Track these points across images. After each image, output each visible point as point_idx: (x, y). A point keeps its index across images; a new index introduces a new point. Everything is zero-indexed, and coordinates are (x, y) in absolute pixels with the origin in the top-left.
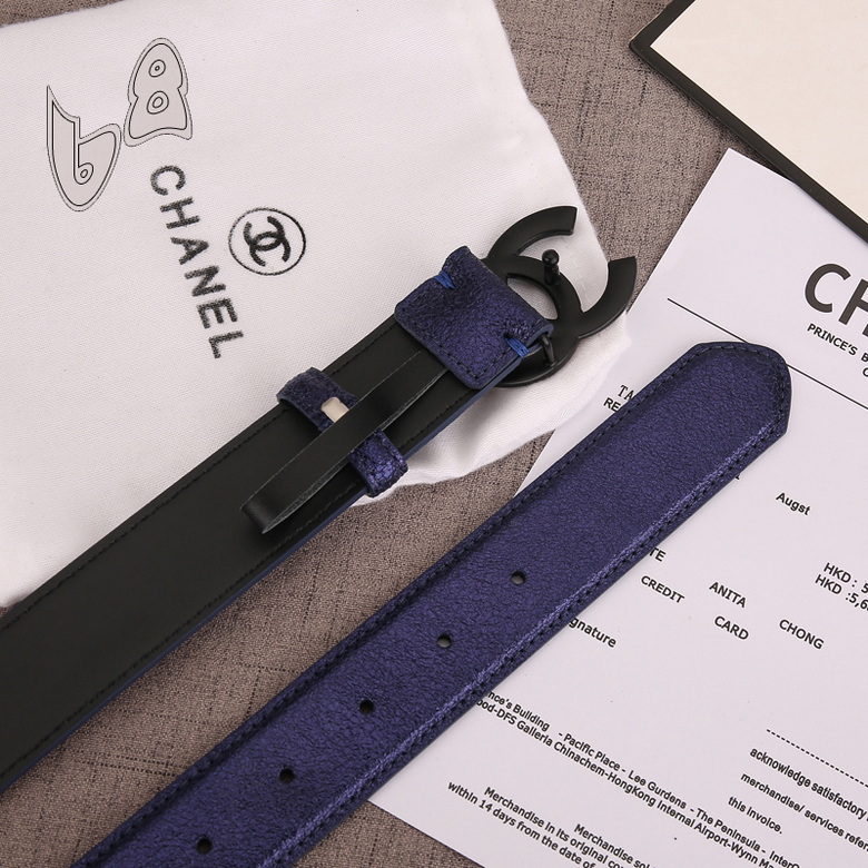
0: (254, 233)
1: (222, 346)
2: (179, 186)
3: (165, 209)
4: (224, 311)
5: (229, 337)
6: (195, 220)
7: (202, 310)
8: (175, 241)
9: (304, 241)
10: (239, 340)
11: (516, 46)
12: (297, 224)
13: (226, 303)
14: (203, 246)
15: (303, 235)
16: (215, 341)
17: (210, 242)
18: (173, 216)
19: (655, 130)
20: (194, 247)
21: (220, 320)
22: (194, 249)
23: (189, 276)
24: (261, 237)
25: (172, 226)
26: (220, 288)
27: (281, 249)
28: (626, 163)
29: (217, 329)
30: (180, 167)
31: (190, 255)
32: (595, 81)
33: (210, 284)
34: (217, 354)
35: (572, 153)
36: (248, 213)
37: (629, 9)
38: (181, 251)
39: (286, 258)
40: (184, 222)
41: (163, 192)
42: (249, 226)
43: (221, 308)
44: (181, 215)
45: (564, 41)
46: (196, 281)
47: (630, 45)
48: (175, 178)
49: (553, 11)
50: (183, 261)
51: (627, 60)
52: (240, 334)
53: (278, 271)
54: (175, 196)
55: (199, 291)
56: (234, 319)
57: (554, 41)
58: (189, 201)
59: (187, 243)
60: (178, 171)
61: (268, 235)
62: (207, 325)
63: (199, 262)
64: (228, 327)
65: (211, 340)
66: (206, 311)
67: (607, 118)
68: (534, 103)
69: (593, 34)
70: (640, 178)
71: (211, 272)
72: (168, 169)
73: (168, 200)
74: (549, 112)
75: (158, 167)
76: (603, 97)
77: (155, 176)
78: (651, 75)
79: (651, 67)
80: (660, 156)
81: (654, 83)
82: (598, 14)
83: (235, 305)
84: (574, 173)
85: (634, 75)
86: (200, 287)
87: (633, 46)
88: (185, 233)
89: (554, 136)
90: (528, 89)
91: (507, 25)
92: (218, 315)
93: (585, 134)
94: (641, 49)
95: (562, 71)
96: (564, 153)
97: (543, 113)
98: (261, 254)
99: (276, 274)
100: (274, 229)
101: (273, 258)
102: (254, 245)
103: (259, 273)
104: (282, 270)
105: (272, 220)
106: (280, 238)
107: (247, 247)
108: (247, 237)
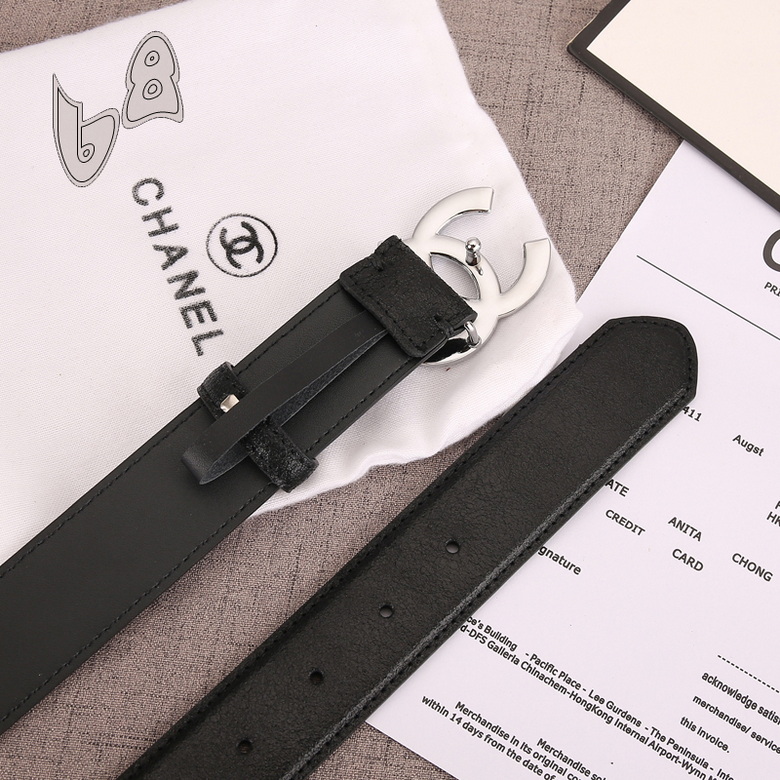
0: (229, 238)
1: (205, 344)
2: (159, 197)
3: (146, 218)
4: (204, 312)
5: (210, 335)
6: (174, 228)
7: (184, 311)
8: (157, 248)
9: (276, 243)
10: (219, 337)
11: (463, 53)
12: (269, 228)
13: (206, 304)
14: (183, 252)
15: (275, 238)
16: (197, 340)
17: (189, 248)
18: (154, 225)
19: (594, 126)
20: (174, 253)
21: (201, 320)
22: (174, 255)
23: (171, 281)
24: (236, 241)
25: (154, 234)
26: (200, 291)
27: (255, 252)
28: (569, 158)
29: (199, 329)
30: (159, 179)
31: (172, 261)
32: (537, 83)
33: (191, 288)
34: (200, 352)
35: (519, 151)
36: (223, 219)
37: (566, 15)
38: (163, 257)
39: (259, 260)
40: (165, 230)
41: (144, 203)
42: (224, 231)
43: (202, 309)
44: (162, 224)
45: (507, 47)
46: (178, 285)
47: (568, 50)
48: (154, 189)
49: (496, 20)
50: (165, 267)
51: (569, 64)
52: (220, 332)
53: (253, 272)
54: (155, 206)
55: (181, 294)
56: (214, 319)
57: (498, 47)
58: (168, 211)
59: (168, 250)
60: (157, 183)
61: (242, 239)
62: (189, 325)
63: (181, 267)
64: (209, 326)
65: (193, 339)
66: (188, 313)
67: (550, 117)
68: (482, 105)
69: (533, 39)
70: (583, 171)
71: (191, 276)
72: (148, 181)
73: (149, 210)
74: (496, 113)
75: (138, 180)
76: (545, 97)
77: (136, 188)
78: (588, 75)
79: (588, 68)
80: (600, 150)
81: (591, 82)
82: (537, 21)
83: (214, 306)
84: (522, 169)
85: (573, 77)
86: (181, 290)
87: (570, 49)
88: (165, 240)
89: (502, 135)
90: (476, 93)
91: (454, 34)
92: (199, 316)
93: (530, 133)
94: (579, 51)
95: (506, 75)
96: (512, 151)
97: (491, 114)
98: (236, 258)
99: (251, 275)
100: (247, 233)
101: (248, 260)
102: (230, 250)
103: (236, 276)
104: (256, 271)
105: (245, 225)
106: (253, 241)
107: (224, 252)
108: (223, 242)
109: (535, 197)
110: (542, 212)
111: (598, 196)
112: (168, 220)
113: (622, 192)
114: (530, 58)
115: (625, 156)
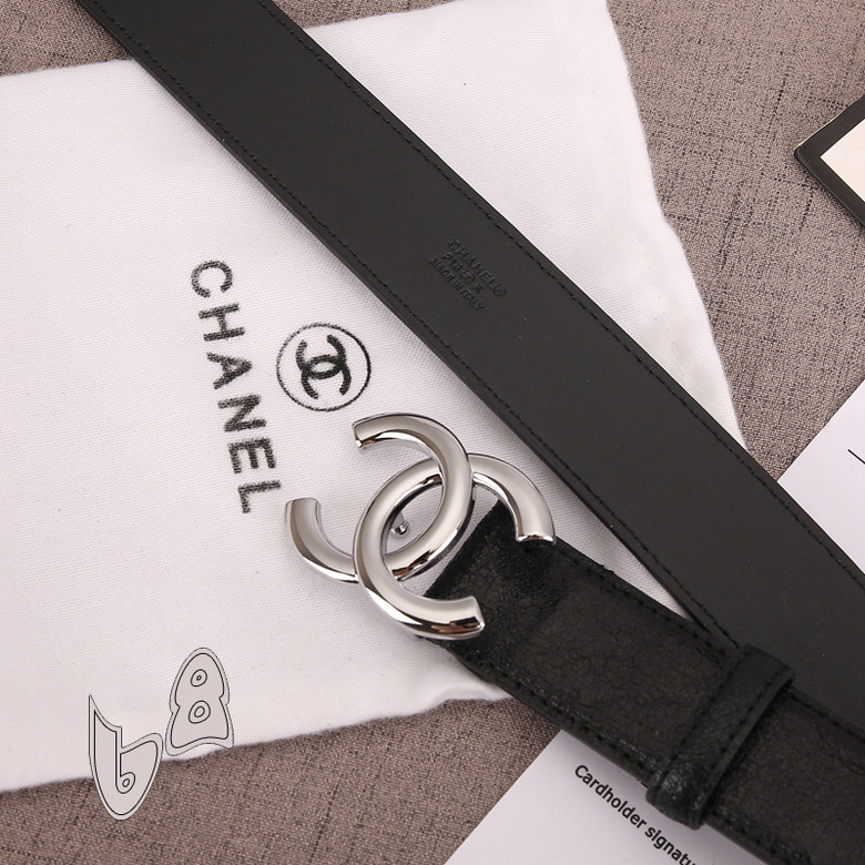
0: (308, 356)
1: (253, 498)
2: (225, 287)
3: (204, 315)
4: (260, 453)
5: (263, 487)
6: (238, 333)
7: (234, 449)
8: (212, 357)
9: (369, 370)
10: (275, 492)
11: (654, 142)
12: (363, 348)
13: (264, 443)
14: (245, 367)
15: (369, 363)
16: (245, 491)
18: (213, 325)
19: (815, 264)
20: (234, 368)
21: (255, 465)
23: (223, 405)
24: (317, 360)
25: (210, 337)
26: (259, 423)
27: (339, 378)
28: (775, 302)
29: (250, 476)
31: (229, 377)
32: (747, 194)
33: (248, 418)
34: (246, 508)
35: (710, 284)
36: (305, 328)
37: (800, 105)
38: (217, 371)
40: (226, 334)
41: (204, 293)
42: (303, 345)
43: (257, 449)
44: (223, 325)
46: (231, 412)
47: (795, 155)
48: (220, 276)
49: (705, 100)
50: (218, 385)
51: (794, 174)
52: (276, 485)
54: (218, 300)
55: (233, 425)
56: (272, 465)
57: (703, 138)
58: (234, 308)
59: (226, 362)
60: (225, 269)
61: (325, 358)
62: (237, 470)
63: (239, 388)
64: (264, 474)
65: (240, 489)
68: (669, 215)
69: (752, 134)
71: (251, 402)
72: (213, 265)
75: (201, 261)
76: (755, 215)
77: (197, 271)
79: (818, 182)
80: (818, 297)
81: (820, 202)
82: (760, 109)
83: (275, 446)
84: (709, 309)
85: (797, 191)
86: (235, 420)
88: (225, 348)
90: (664, 198)
91: (646, 115)
92: (253, 458)
94: (809, 158)
95: (707, 178)
96: (700, 285)
97: (679, 229)
99: (330, 410)
100: (333, 352)
101: (328, 389)
102: (307, 371)
103: (309, 408)
104: (337, 405)
105: (332, 340)
106: (340, 364)
107: (299, 373)
108: (300, 360)
109: (722, 350)
110: (728, 373)
111: (805, 362)
112: (233, 321)
113: (841, 358)
114: (743, 159)
115: (851, 308)
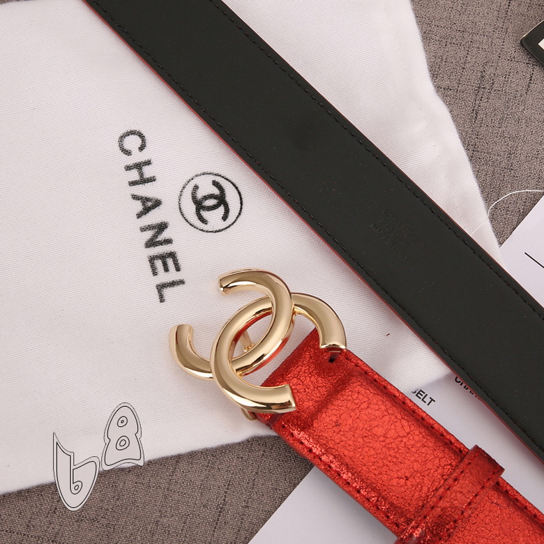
17: (163, 200)
22: (150, 205)
30: (142, 132)
39: (225, 218)
45: (466, 35)
53: (218, 229)
66: (156, 261)
67: (499, 104)
70: (523, 157)
73: (131, 160)
74: (450, 96)
78: (537, 68)
87: (523, 42)
89: (453, 117)
93: (479, 117)
98: (205, 214)
